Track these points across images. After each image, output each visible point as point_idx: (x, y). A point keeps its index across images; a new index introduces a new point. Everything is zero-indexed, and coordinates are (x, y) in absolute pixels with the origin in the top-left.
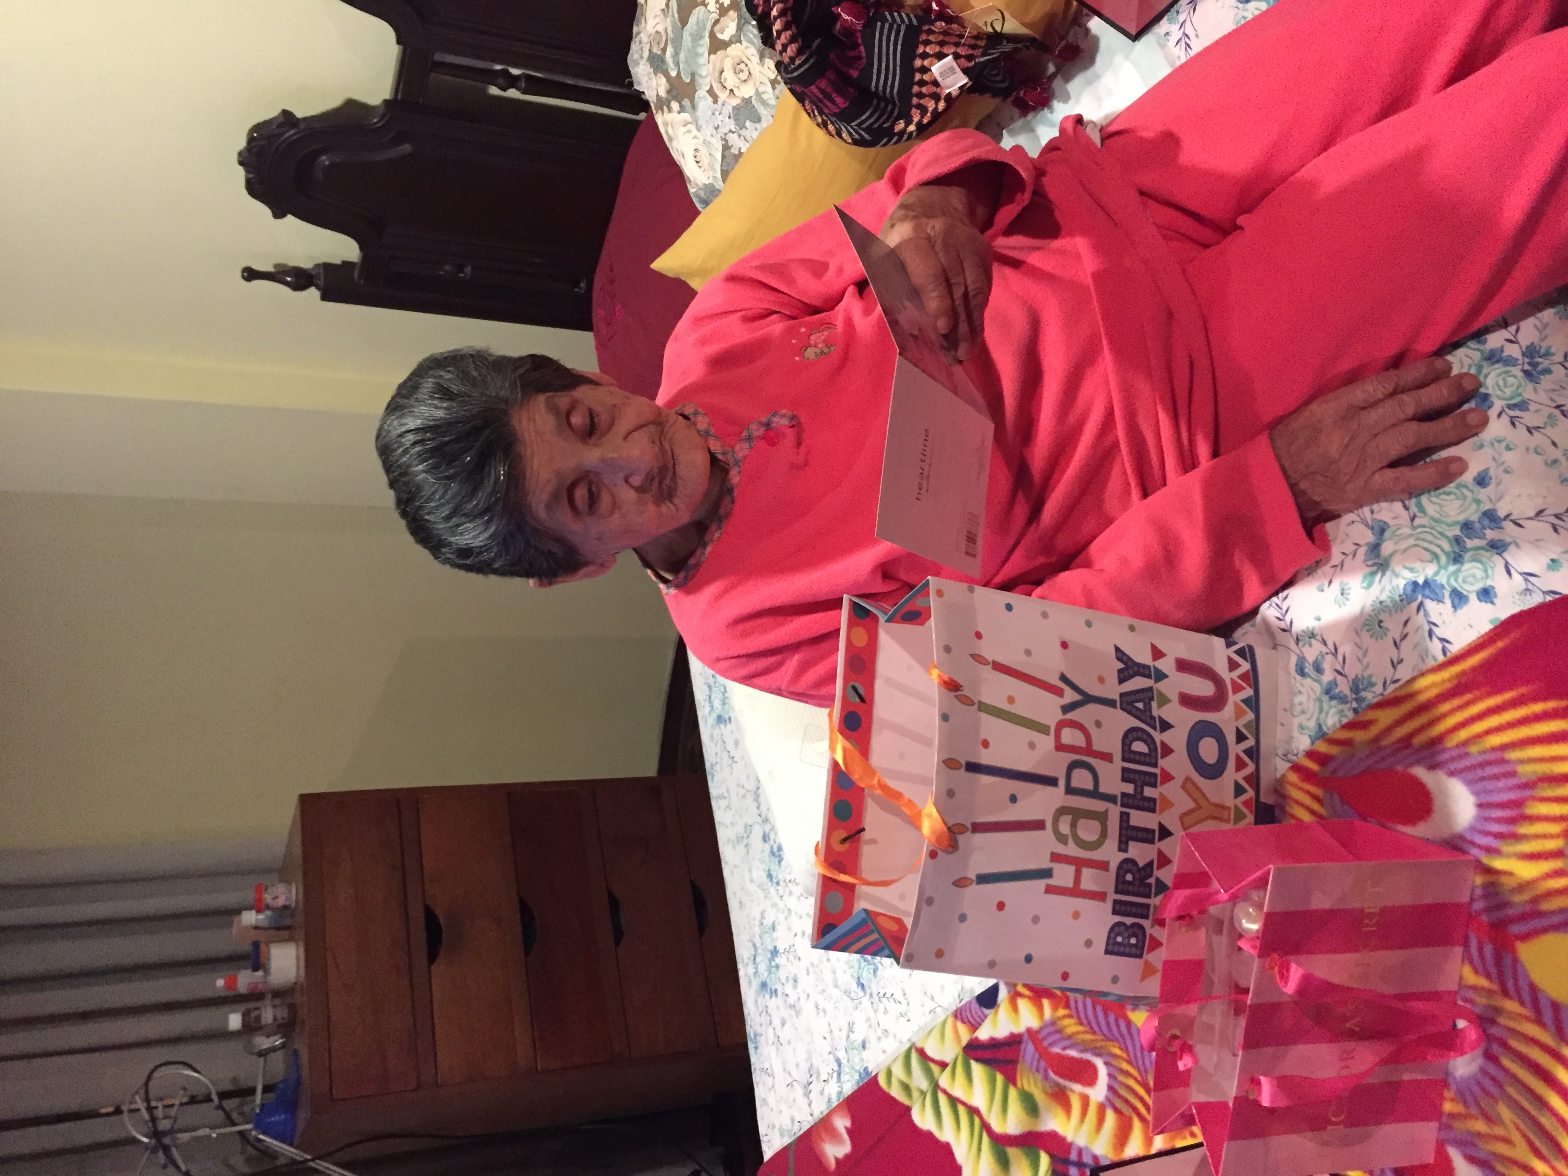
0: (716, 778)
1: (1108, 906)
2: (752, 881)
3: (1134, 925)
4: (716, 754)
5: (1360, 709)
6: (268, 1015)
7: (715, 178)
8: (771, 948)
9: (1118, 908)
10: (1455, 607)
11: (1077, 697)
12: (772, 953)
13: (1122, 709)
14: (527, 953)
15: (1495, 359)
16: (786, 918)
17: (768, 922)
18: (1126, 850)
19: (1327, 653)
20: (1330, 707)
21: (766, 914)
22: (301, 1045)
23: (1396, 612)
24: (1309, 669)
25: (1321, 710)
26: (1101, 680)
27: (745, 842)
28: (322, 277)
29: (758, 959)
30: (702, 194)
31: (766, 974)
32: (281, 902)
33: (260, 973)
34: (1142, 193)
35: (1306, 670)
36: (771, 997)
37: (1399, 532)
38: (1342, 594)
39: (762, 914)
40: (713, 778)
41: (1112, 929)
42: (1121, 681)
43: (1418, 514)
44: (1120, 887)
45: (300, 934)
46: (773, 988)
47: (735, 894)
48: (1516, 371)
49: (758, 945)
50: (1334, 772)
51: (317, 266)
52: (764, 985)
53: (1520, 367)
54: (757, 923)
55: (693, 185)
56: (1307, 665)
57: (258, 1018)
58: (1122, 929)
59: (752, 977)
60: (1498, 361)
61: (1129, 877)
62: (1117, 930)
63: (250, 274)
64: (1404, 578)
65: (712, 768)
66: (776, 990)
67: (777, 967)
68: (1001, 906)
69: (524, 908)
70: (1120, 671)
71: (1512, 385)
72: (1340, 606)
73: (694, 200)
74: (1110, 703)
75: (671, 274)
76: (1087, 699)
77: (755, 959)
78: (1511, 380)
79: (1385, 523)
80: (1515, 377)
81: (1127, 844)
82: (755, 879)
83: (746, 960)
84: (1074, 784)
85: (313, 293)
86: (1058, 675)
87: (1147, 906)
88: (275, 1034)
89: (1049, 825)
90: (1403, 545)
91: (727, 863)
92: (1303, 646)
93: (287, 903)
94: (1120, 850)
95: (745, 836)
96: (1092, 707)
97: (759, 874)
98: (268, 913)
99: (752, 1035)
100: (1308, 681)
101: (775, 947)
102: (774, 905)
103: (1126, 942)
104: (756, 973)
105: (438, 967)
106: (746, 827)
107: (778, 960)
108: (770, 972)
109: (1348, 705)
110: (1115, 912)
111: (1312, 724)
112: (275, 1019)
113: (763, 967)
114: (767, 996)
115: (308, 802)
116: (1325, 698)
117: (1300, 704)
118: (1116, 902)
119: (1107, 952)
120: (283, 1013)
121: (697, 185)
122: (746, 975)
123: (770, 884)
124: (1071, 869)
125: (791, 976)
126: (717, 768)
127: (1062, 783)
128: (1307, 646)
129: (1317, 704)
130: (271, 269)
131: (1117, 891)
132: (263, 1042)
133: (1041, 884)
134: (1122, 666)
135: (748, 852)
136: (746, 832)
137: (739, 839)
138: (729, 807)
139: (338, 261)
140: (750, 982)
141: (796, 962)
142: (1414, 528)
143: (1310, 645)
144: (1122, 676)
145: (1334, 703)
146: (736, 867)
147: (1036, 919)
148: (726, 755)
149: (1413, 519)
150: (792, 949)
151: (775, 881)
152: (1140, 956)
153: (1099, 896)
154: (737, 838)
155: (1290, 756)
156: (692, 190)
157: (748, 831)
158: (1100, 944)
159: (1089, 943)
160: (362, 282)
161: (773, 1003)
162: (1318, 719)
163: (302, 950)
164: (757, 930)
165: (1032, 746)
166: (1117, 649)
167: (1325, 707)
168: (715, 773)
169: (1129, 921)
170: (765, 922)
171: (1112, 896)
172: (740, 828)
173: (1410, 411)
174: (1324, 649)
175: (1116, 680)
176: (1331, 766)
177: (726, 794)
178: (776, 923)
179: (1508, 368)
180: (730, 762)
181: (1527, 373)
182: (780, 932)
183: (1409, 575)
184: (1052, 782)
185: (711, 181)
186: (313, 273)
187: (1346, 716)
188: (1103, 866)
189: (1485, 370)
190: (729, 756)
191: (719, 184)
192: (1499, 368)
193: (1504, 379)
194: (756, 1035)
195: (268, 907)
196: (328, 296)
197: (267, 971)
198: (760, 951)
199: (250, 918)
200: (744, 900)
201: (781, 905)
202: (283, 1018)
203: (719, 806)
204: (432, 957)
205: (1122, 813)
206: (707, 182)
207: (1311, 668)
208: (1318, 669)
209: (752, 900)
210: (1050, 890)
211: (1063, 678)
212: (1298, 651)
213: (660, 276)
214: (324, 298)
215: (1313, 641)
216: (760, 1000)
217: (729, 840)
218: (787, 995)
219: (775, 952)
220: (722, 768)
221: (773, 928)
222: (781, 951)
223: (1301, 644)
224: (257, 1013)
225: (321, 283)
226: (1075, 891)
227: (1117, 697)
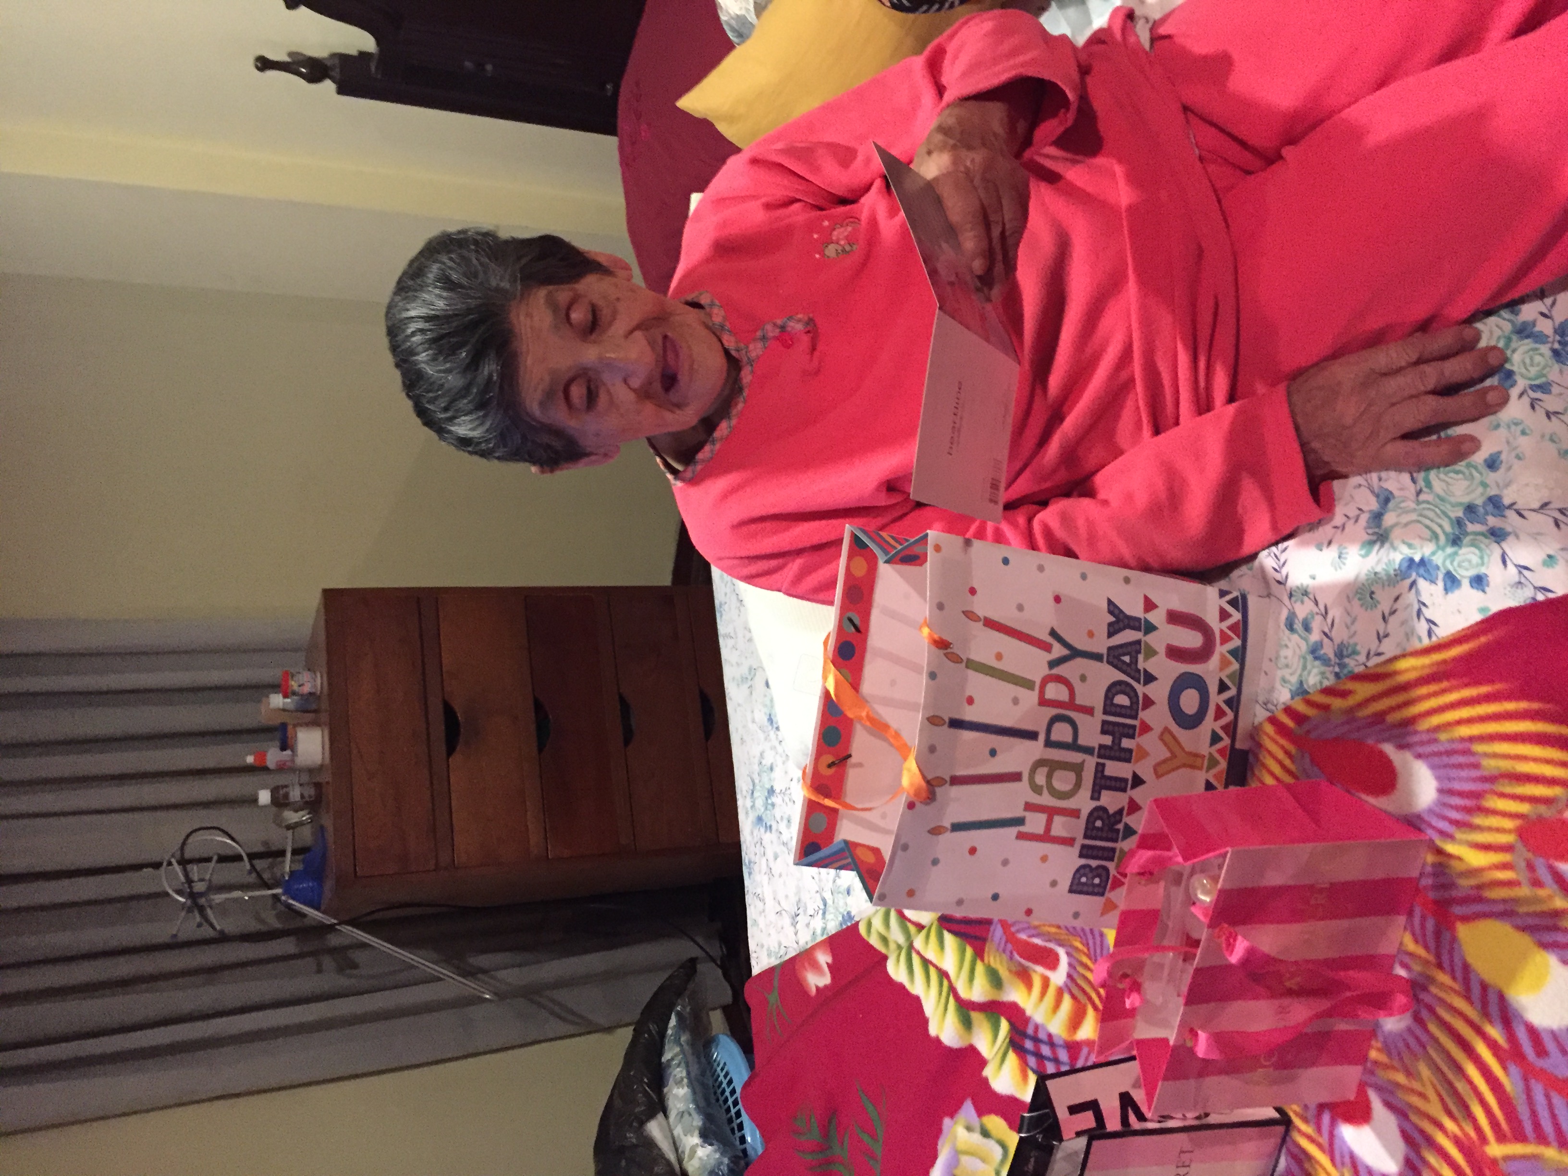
0: (724, 617)
1: (1076, 850)
2: (753, 721)
3: (1098, 867)
4: (726, 594)
5: (1341, 675)
6: (295, 794)
7: (747, 10)
8: (768, 786)
9: (1086, 852)
10: (1446, 590)
11: (1065, 652)
12: (768, 792)
13: (1109, 662)
14: (540, 750)
15: (1526, 333)
16: (784, 763)
17: (767, 762)
18: (1098, 799)
19: (1317, 614)
20: (1314, 667)
21: (765, 755)
22: (327, 821)
23: (1389, 585)
24: (1298, 626)
25: (1304, 668)
26: (1091, 634)
27: (749, 683)
28: (338, 70)
29: (756, 794)
30: (733, 23)
31: (763, 809)
32: (307, 689)
33: (288, 752)
34: (1186, 109)
35: (1295, 626)
36: (766, 832)
37: (1403, 505)
38: (1340, 557)
39: (762, 755)
40: (721, 616)
41: (1078, 871)
42: (1110, 635)
43: (1424, 489)
44: (1089, 833)
45: (324, 717)
46: (768, 824)
47: (737, 729)
48: (1545, 349)
49: (757, 781)
50: (1308, 732)
51: (334, 55)
52: (760, 819)
53: (1549, 345)
54: (756, 761)
55: (724, 12)
56: (1296, 621)
57: (286, 796)
58: (1087, 870)
59: (749, 809)
60: (1528, 337)
61: (1098, 823)
62: (1082, 871)
63: (264, 64)
64: (1402, 553)
65: (721, 607)
66: (771, 827)
67: (773, 805)
68: (973, 851)
69: (538, 706)
70: (1110, 625)
71: (1538, 364)
72: (1336, 570)
73: (726, 27)
74: (1097, 657)
75: (697, 115)
76: (1075, 653)
77: (753, 793)
78: (1538, 359)
79: (1391, 493)
80: (1542, 355)
81: (1100, 793)
82: (757, 720)
83: (744, 793)
84: (1054, 737)
85: (328, 86)
86: (1048, 630)
87: (1113, 850)
88: (302, 810)
89: (1025, 777)
90: (1405, 519)
91: (731, 699)
92: (1295, 602)
93: (314, 690)
94: (1092, 798)
95: (750, 678)
96: (1079, 661)
97: (761, 717)
98: (295, 698)
99: (747, 861)
100: (1295, 637)
101: (772, 787)
102: (773, 748)
103: (1090, 882)
104: (753, 807)
105: (456, 759)
106: (750, 669)
107: (774, 799)
108: (766, 809)
109: (1331, 668)
110: (1081, 856)
111: (1294, 679)
112: (302, 796)
113: (759, 803)
114: (762, 830)
115: (331, 596)
116: (1310, 657)
117: (1286, 658)
118: (1083, 847)
119: (1071, 891)
120: (310, 792)
121: (729, 14)
122: (744, 806)
123: (770, 728)
124: (1042, 818)
125: (786, 816)
126: (726, 607)
127: (1042, 737)
128: (1299, 603)
129: (1302, 660)
130: (286, 59)
131: (1086, 836)
132: (292, 817)
133: (1013, 831)
134: (1112, 619)
135: (751, 693)
136: (750, 674)
137: (744, 679)
138: (734, 647)
139: (353, 52)
140: (747, 813)
141: (790, 804)
142: (1418, 503)
143: (1302, 602)
144: (1112, 630)
145: (1317, 663)
146: (739, 705)
147: (1005, 863)
148: (734, 597)
149: (1419, 492)
150: (788, 792)
151: (775, 726)
152: (1102, 894)
153: (1068, 842)
154: (742, 678)
155: (1270, 706)
156: (723, 18)
157: (753, 673)
158: (1065, 883)
159: (1054, 884)
160: (379, 76)
161: (767, 837)
162: (1301, 676)
163: (326, 732)
164: (756, 767)
165: (1016, 701)
166: (1110, 602)
167: (1309, 667)
168: (723, 612)
169: (1094, 863)
170: (764, 762)
171: (1080, 841)
172: (744, 670)
173: (1431, 384)
174: (1316, 610)
175: (1106, 634)
176: (1306, 727)
177: (732, 634)
178: (774, 766)
179: (1537, 346)
180: (738, 604)
181: (1556, 353)
182: (778, 773)
183: (1406, 551)
184: (1032, 735)
185: (743, 12)
186: (329, 63)
187: (1328, 679)
188: (1075, 813)
189: (1514, 345)
190: (738, 599)
191: (752, 17)
192: (1528, 344)
193: (1531, 359)
194: (750, 862)
195: (294, 693)
196: (342, 90)
197: (293, 750)
198: (758, 788)
199: (277, 700)
200: (745, 738)
201: (780, 749)
202: (310, 796)
203: (726, 646)
204: (451, 750)
205: (1098, 764)
206: (739, 13)
207: (1300, 625)
208: (1307, 628)
209: (753, 739)
210: (1021, 836)
211: (1053, 633)
212: (1290, 607)
213: (685, 115)
214: (341, 91)
215: (1305, 598)
216: (756, 832)
217: (734, 679)
218: (780, 833)
219: (771, 791)
220: (730, 609)
221: (771, 769)
222: (778, 791)
223: (1293, 599)
224: (285, 790)
225: (336, 73)
226: (1046, 837)
227: (1104, 651)
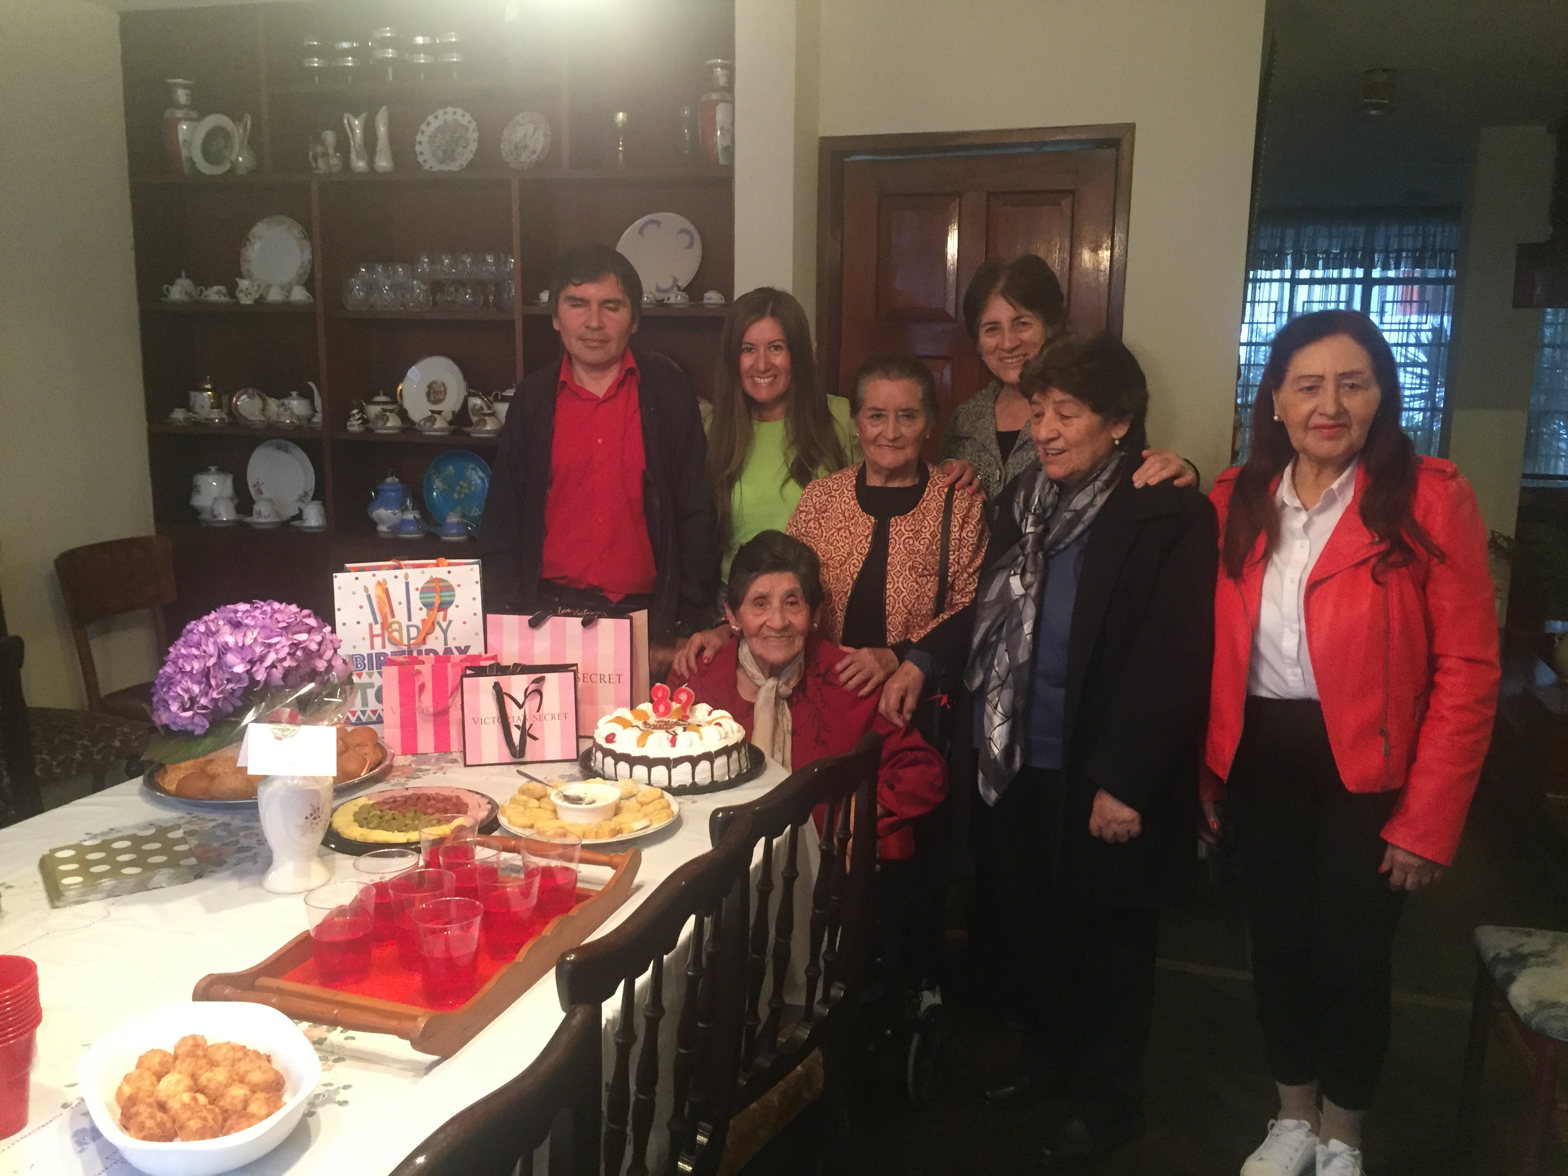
1: (370, 652)
3: (365, 664)
9: (370, 656)
11: (444, 627)
13: (445, 648)
26: (454, 639)
42: (456, 648)
58: (362, 660)
61: (382, 658)
62: (361, 657)
68: (362, 607)
70: (460, 647)
74: (446, 643)
76: (445, 632)
84: (411, 628)
86: (451, 620)
87: (373, 669)
89: (394, 619)
94: (391, 652)
96: (443, 635)
110: (368, 654)
118: (372, 654)
119: (353, 655)
124: (379, 632)
127: (410, 623)
131: (376, 654)
133: (371, 621)
134: (463, 648)
153: (372, 647)
158: (356, 652)
159: (355, 647)
166: (469, 647)
169: (366, 662)
171: (373, 652)
184: (410, 619)
188: (384, 647)
210: (371, 626)
211: (450, 622)
226: (372, 636)
227: (449, 646)
